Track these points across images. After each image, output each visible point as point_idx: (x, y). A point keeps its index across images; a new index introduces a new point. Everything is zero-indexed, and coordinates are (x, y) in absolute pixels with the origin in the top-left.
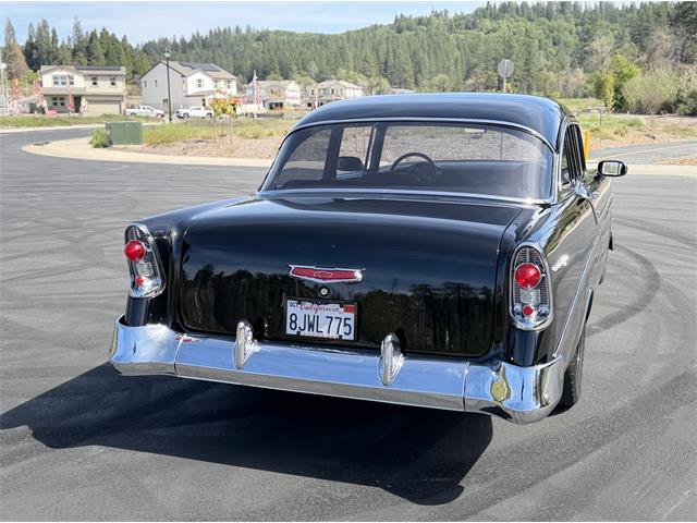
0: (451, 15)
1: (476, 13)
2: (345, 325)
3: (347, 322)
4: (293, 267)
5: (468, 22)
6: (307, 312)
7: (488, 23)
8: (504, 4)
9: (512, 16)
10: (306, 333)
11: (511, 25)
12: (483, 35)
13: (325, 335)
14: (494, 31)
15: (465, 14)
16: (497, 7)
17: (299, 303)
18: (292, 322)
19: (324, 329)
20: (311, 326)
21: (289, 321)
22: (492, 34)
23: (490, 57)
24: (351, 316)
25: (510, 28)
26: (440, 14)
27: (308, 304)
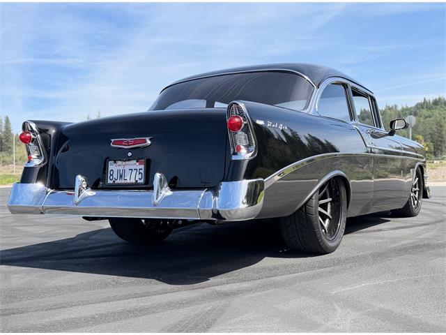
0: (399, 108)
1: (417, 106)
2: (140, 173)
3: (141, 171)
4: (113, 140)
5: (411, 112)
6: (119, 168)
7: (425, 112)
8: (436, 99)
9: (441, 107)
10: (118, 181)
11: (441, 112)
12: (422, 119)
13: (128, 181)
14: (430, 117)
15: (409, 107)
16: (431, 102)
17: (115, 162)
18: (111, 175)
19: (128, 178)
20: (121, 176)
21: (109, 175)
22: (428, 119)
23: (428, 133)
24: (142, 167)
25: (440, 114)
26: (392, 108)
27: (120, 163)
